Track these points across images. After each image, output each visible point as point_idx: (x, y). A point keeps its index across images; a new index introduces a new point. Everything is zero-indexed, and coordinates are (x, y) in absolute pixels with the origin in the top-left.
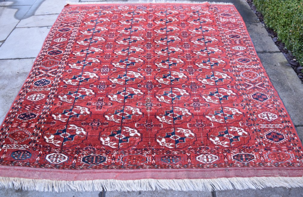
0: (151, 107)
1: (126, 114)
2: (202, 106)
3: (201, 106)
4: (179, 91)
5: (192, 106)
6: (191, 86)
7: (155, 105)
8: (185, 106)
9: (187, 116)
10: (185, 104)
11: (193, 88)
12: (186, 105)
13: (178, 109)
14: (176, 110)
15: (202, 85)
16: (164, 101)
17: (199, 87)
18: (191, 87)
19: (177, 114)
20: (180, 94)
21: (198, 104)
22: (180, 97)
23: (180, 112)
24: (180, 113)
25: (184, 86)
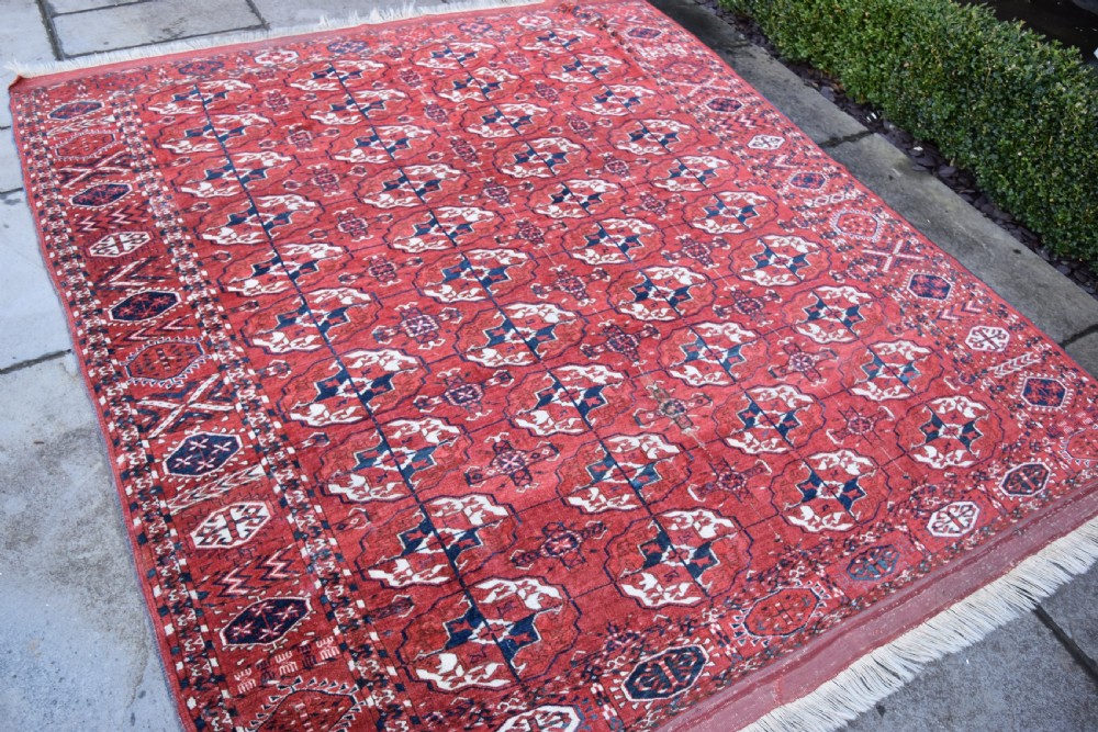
0: (685, 415)
1: (634, 470)
2: (820, 361)
3: (817, 363)
4: (720, 332)
5: (794, 372)
6: (739, 305)
7: (692, 405)
8: (775, 376)
9: (806, 409)
10: (771, 372)
11: (750, 310)
12: (777, 373)
13: (765, 392)
14: (761, 399)
15: (767, 292)
16: (708, 381)
17: (764, 302)
18: (742, 309)
19: (774, 412)
20: (733, 343)
21: (804, 359)
22: (737, 351)
23: (777, 403)
24: (780, 403)
25: (720, 312)
